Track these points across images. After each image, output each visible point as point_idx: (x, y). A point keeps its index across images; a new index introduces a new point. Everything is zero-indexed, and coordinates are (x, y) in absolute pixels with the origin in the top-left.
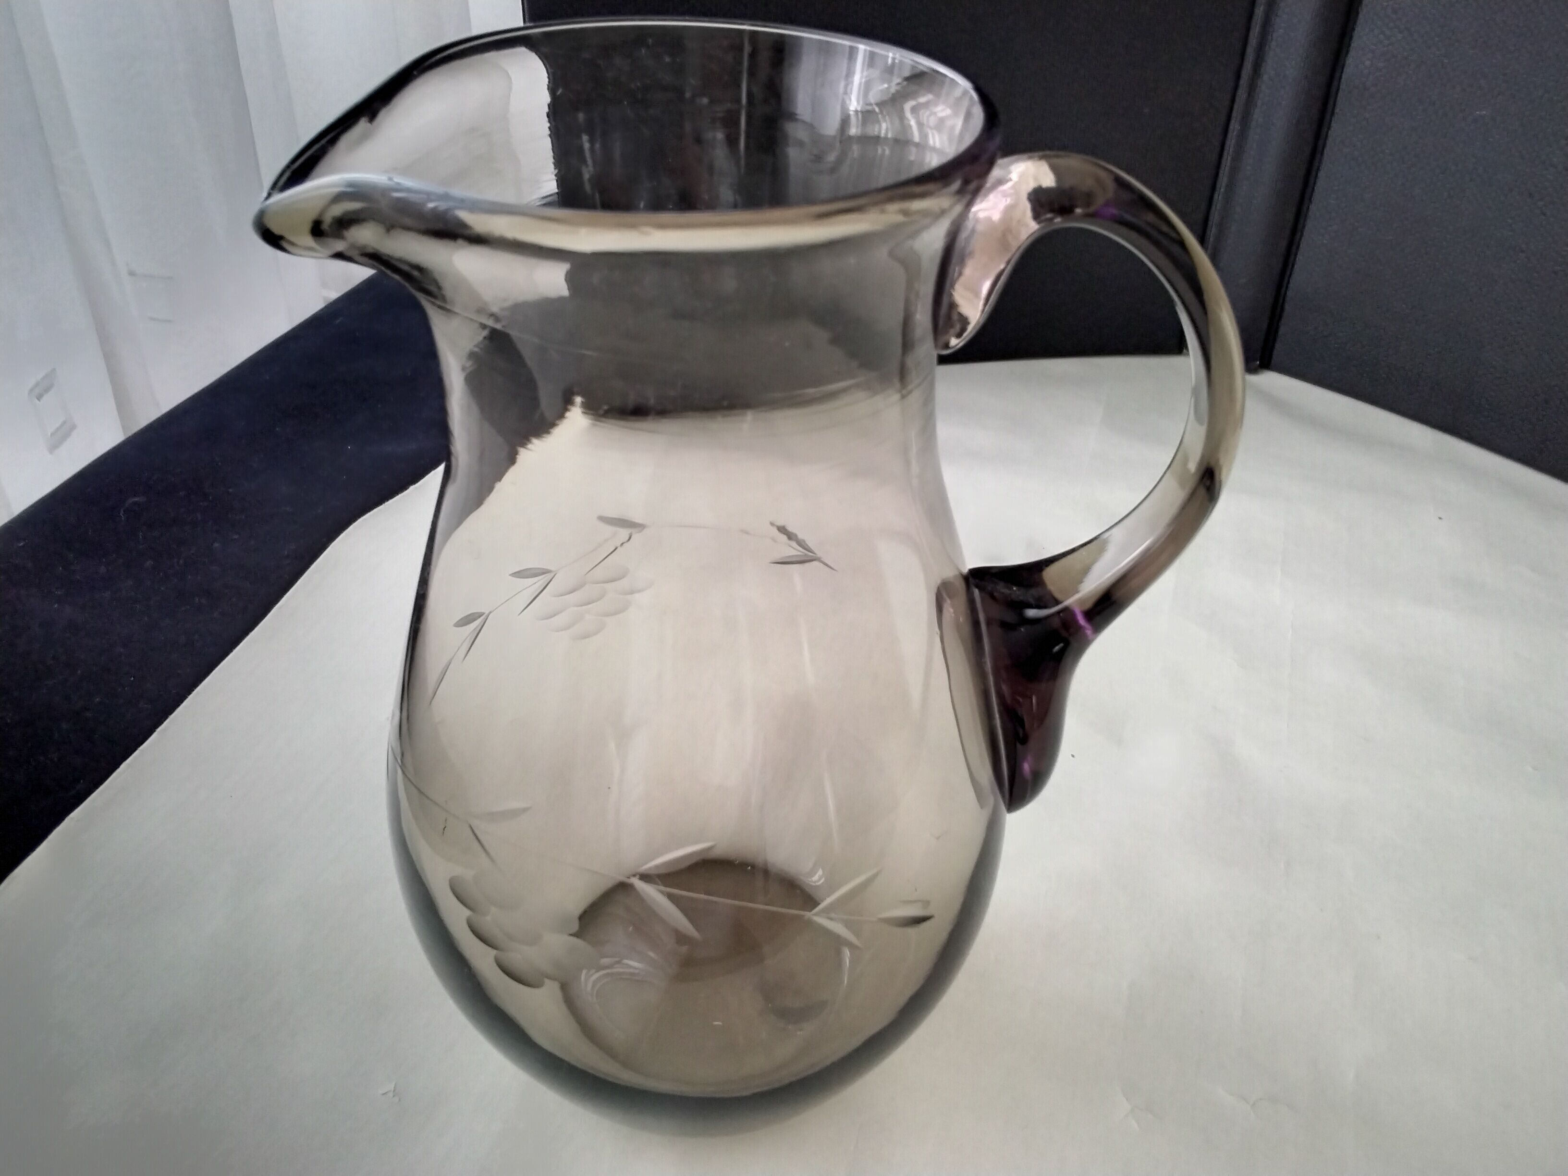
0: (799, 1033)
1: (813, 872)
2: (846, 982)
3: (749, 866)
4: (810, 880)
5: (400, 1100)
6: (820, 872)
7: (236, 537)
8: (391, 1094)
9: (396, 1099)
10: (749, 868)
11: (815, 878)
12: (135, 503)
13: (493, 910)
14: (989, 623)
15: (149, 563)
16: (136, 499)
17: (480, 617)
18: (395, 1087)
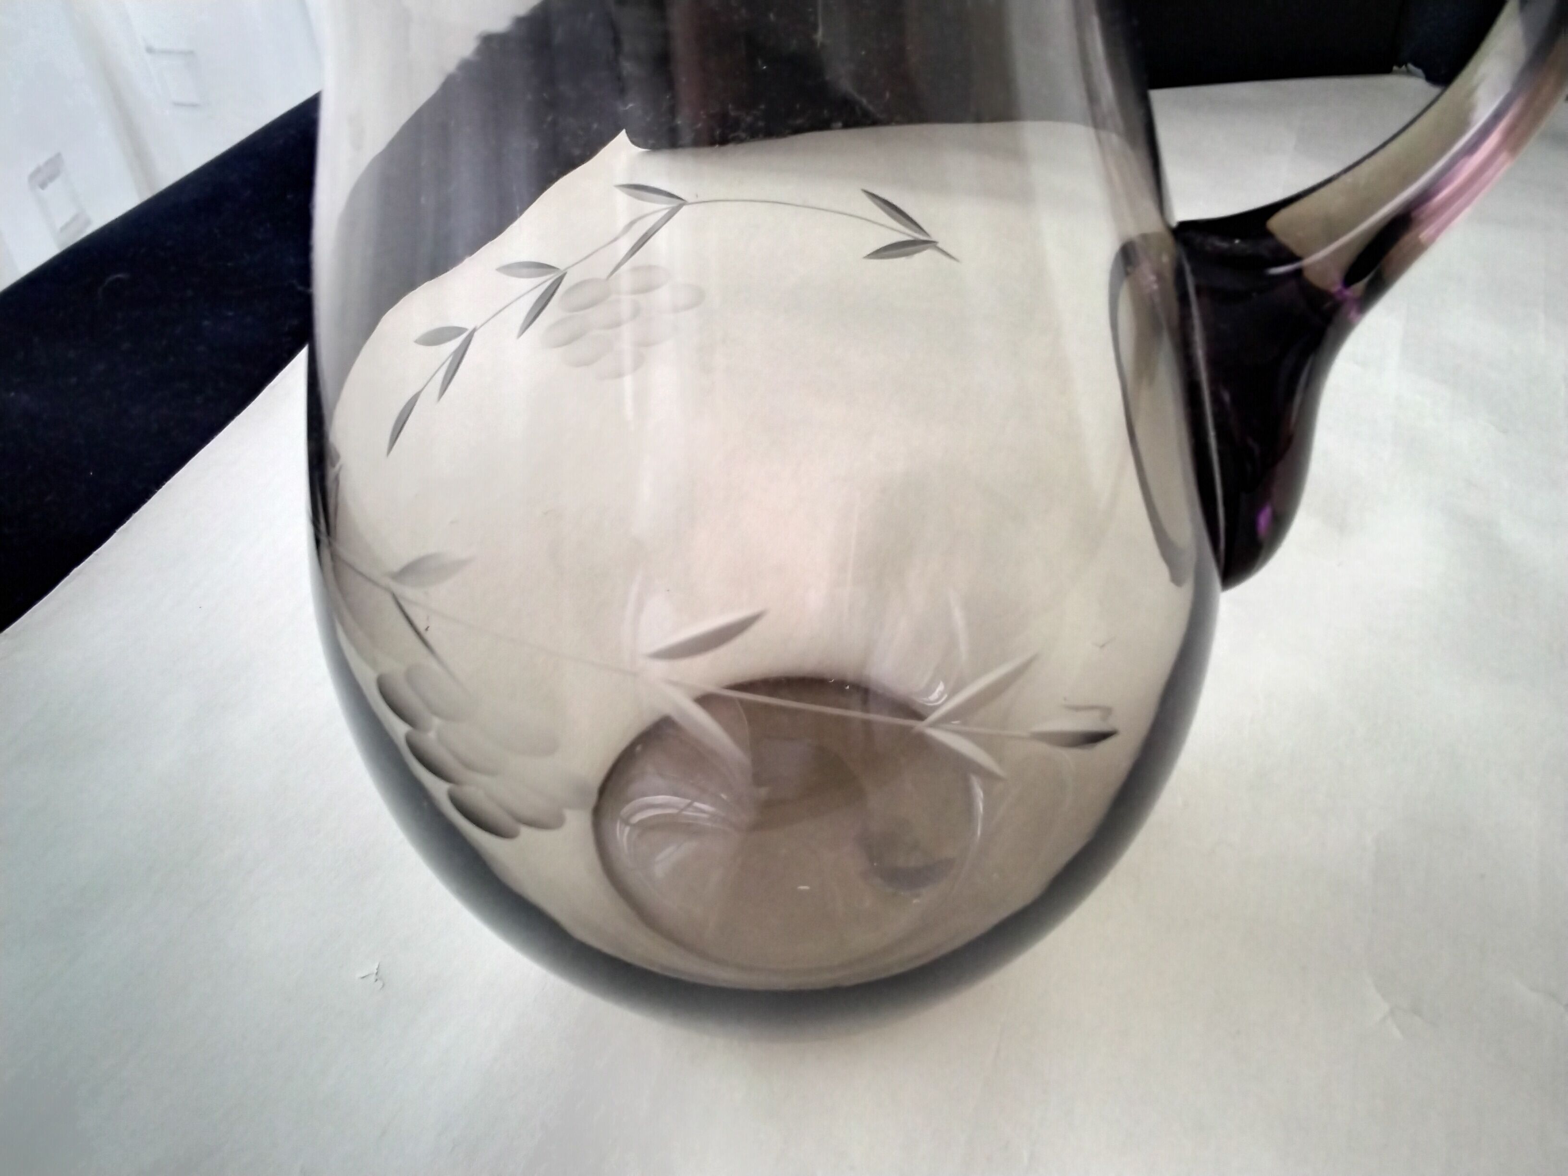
0: (915, 901)
1: (929, 690)
2: (979, 833)
3: (847, 686)
4: (925, 699)
5: (383, 985)
6: (941, 687)
7: (230, 314)
8: (373, 978)
9: (379, 984)
10: (848, 687)
11: (934, 696)
12: (118, 280)
13: (436, 721)
14: (1199, 291)
15: (126, 346)
16: (119, 276)
17: (459, 334)
18: (377, 969)
